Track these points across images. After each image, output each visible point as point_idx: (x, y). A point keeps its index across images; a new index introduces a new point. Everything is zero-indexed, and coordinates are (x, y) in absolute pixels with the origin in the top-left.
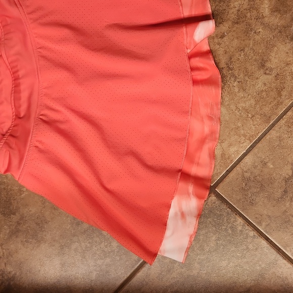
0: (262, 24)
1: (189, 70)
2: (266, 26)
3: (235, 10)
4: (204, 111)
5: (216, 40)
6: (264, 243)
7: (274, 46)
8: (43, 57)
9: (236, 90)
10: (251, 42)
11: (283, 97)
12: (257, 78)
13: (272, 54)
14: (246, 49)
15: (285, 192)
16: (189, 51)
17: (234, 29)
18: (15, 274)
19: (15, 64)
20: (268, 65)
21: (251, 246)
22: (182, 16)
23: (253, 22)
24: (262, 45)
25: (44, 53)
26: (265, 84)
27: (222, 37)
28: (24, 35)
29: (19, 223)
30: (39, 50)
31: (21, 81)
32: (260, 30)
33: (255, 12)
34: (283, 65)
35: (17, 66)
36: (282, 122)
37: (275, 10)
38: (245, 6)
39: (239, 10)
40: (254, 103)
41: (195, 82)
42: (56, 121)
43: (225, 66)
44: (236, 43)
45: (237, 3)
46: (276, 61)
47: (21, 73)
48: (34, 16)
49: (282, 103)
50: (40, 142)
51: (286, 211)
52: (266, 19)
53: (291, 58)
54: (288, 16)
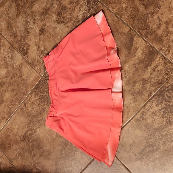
6: (123, 167)
11: (129, 115)
15: (131, 149)
18: (41, 170)
21: (119, 168)
29: (42, 152)
34: (129, 104)
36: (129, 124)
37: (126, 84)
46: (127, 102)
49: (129, 117)
51: (131, 156)
53: (132, 101)
54: (131, 87)
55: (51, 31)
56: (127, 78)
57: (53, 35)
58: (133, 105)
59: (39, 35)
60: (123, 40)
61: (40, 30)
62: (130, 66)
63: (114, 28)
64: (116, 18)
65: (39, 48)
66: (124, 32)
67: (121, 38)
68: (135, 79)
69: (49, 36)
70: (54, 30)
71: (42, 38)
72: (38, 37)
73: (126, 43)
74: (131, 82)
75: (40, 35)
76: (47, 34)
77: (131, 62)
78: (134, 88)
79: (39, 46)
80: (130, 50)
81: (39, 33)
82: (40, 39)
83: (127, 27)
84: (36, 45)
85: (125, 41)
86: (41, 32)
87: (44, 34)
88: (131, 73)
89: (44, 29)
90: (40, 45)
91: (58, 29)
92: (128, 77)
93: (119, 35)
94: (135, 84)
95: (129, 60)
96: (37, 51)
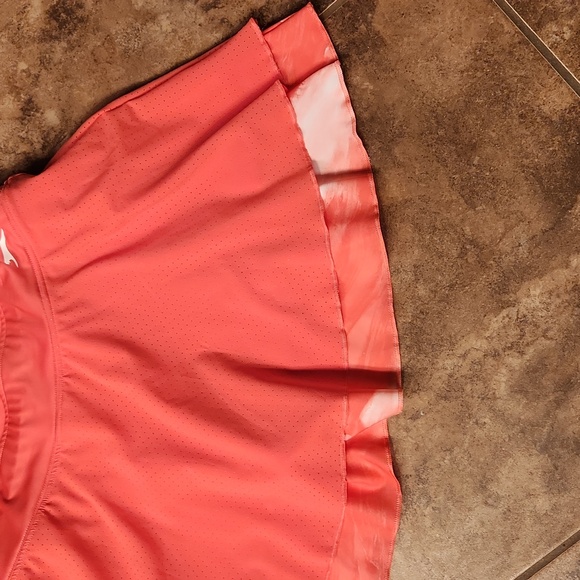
0: (491, 409)
1: (344, 473)
2: (499, 415)
3: (444, 374)
4: (361, 551)
5: (402, 422)
7: (508, 455)
8: (72, 394)
9: (428, 522)
10: (467, 439)
11: (513, 556)
12: (470, 509)
13: (502, 469)
14: (457, 450)
16: (348, 437)
17: (439, 407)
19: (15, 397)
20: (493, 488)
22: (345, 365)
23: (476, 402)
24: (487, 449)
25: (75, 386)
26: (483, 523)
27: (415, 417)
28: (43, 348)
30: (67, 380)
31: (21, 430)
32: (486, 420)
33: (480, 385)
34: (521, 495)
35: (18, 401)
37: (518, 389)
38: (464, 371)
39: (451, 376)
40: (458, 555)
41: (353, 496)
42: (73, 521)
43: (413, 473)
44: (438, 433)
45: (450, 362)
46: (510, 484)
47: (23, 416)
48: (68, 318)
49: (509, 566)
50: (37, 561)
52: (500, 403)
53: (537, 485)
54: (541, 405)
55: (117, 28)
56: (527, 357)
57: (126, 51)
58: (543, 503)
59: (42, 40)
60: (532, 149)
61: (53, 14)
62: (550, 293)
63: (492, 78)
64: (507, 28)
65: (29, 109)
66: (546, 109)
67: (523, 136)
68: (570, 370)
69: (103, 54)
70: (138, 25)
71: (58, 55)
72: (34, 47)
73: (549, 168)
74: (548, 381)
75: (47, 36)
76: (93, 42)
77: (562, 276)
78: (561, 415)
79: (30, 101)
80: (565, 210)
81: (43, 26)
82: (44, 62)
83: (564, 88)
84: (15, 90)
85: (541, 158)
86: (54, 23)
87: (75, 36)
88: (550, 334)
89: (80, 13)
90: (41, 95)
91: (165, 24)
92: (530, 351)
93: (516, 122)
94: (570, 394)
95: (554, 264)
96: (16, 125)
